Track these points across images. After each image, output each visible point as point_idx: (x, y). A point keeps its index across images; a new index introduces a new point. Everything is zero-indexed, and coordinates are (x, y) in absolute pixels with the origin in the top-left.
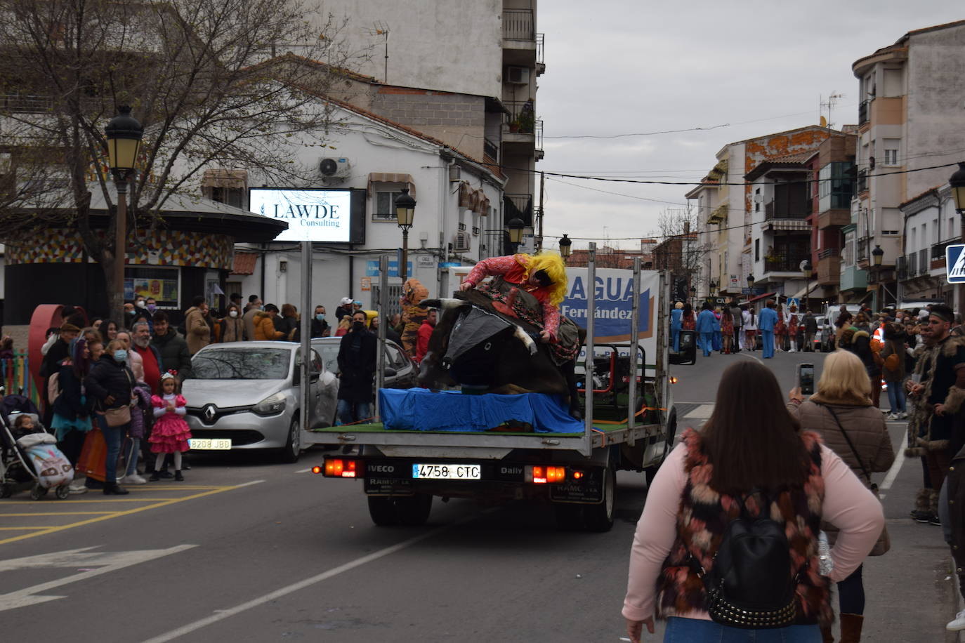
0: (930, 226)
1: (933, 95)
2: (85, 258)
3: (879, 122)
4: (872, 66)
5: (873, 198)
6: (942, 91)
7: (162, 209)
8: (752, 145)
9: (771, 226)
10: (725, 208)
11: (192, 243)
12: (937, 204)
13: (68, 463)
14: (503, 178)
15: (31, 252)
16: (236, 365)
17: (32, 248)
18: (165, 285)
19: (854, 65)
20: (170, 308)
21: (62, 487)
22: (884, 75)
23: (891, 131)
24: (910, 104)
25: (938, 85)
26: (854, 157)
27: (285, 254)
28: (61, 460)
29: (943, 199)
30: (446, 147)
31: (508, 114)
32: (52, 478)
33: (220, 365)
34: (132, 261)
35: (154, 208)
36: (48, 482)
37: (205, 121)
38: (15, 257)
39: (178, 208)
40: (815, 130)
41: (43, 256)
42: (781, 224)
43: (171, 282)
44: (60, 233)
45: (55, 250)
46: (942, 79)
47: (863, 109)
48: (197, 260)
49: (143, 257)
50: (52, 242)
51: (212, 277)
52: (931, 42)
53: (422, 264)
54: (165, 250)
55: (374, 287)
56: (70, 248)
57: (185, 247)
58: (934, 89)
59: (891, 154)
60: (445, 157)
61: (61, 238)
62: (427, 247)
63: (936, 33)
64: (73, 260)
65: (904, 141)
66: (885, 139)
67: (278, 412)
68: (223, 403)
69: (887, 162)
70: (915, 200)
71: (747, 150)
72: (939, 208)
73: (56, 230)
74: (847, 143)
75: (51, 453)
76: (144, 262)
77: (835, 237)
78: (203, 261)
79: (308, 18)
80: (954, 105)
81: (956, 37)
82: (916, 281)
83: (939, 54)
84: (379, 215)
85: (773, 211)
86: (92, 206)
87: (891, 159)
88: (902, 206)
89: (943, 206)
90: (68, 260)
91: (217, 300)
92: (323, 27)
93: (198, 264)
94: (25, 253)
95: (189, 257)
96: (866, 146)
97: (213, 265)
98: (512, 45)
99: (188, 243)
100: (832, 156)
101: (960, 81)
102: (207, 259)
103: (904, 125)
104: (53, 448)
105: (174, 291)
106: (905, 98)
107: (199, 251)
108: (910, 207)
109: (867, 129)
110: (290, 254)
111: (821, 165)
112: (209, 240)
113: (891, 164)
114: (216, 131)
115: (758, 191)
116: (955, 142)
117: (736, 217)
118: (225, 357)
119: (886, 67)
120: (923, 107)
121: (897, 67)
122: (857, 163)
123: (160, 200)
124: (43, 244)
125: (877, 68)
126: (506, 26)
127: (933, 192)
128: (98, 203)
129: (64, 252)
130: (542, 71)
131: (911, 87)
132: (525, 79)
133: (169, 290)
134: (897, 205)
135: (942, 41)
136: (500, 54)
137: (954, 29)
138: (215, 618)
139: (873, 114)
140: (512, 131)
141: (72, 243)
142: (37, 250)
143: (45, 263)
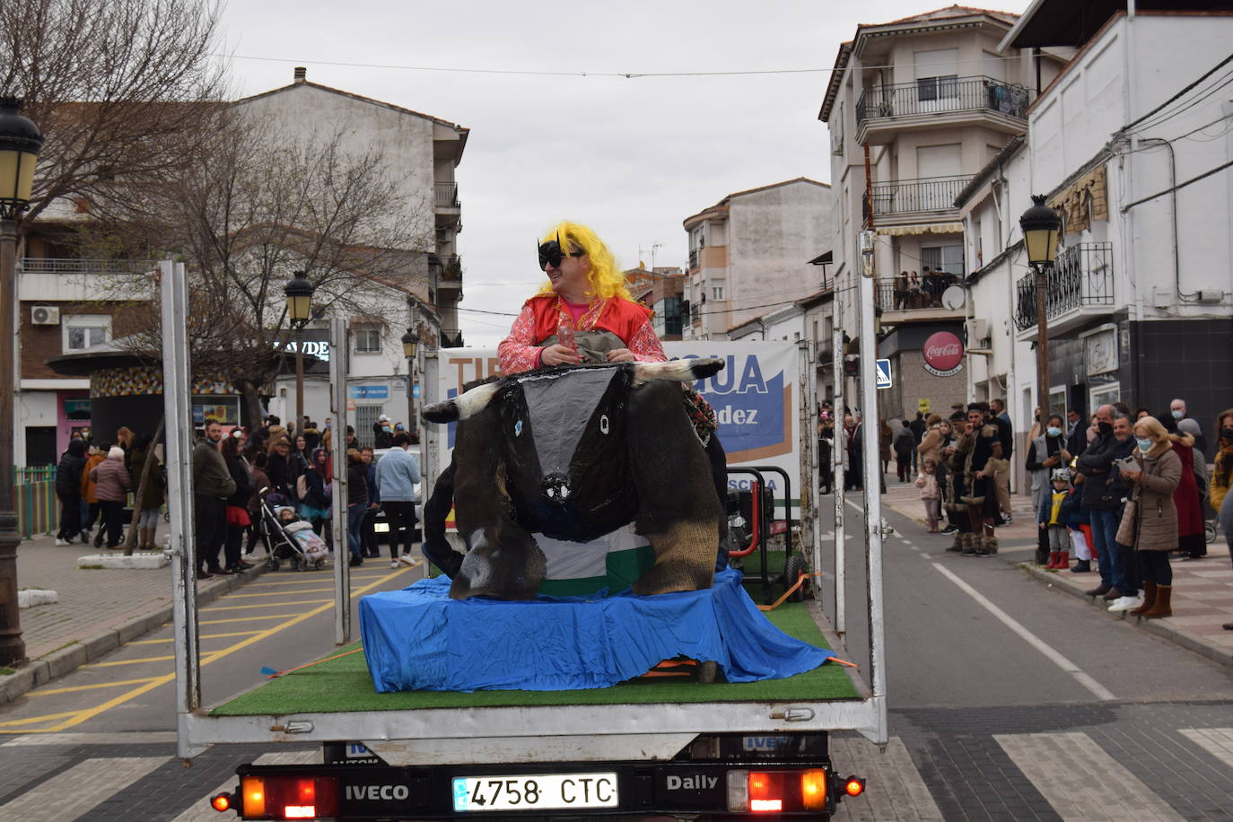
1: (750, 246)
3: (707, 266)
4: (701, 221)
5: (704, 326)
6: (756, 241)
12: (761, 329)
14: (440, 317)
15: (118, 386)
17: (118, 383)
18: (227, 410)
19: (684, 222)
21: (320, 561)
22: (711, 229)
23: (717, 272)
24: (732, 251)
25: (753, 236)
26: (682, 294)
27: (284, 382)
28: (318, 541)
29: (766, 326)
30: (411, 294)
31: (442, 265)
32: (312, 555)
34: (203, 392)
38: (103, 391)
40: (637, 272)
41: (129, 390)
43: (232, 407)
44: (143, 370)
45: (138, 384)
46: (756, 232)
47: (693, 255)
49: (212, 388)
50: (136, 378)
52: (746, 203)
53: (396, 387)
54: (228, 382)
55: (358, 408)
56: (152, 382)
59: (718, 290)
60: (411, 302)
61: (144, 375)
62: (399, 374)
63: (750, 195)
64: (154, 392)
65: (728, 280)
66: (713, 279)
69: (715, 297)
70: (741, 327)
72: (763, 332)
73: (139, 368)
74: (677, 283)
75: (310, 536)
76: (213, 392)
80: (765, 252)
81: (765, 198)
83: (753, 212)
84: (359, 349)
87: (718, 297)
88: (730, 331)
89: (766, 331)
90: (150, 392)
94: (113, 387)
96: (697, 285)
98: (442, 211)
100: (665, 293)
101: (770, 233)
103: (728, 269)
104: (311, 532)
105: (235, 415)
106: (727, 248)
108: (736, 333)
109: (698, 272)
110: (289, 382)
111: (654, 300)
113: (718, 299)
116: (767, 281)
119: (712, 222)
120: (742, 253)
121: (720, 222)
122: (686, 297)
124: (129, 380)
125: (704, 223)
126: (438, 194)
127: (758, 320)
129: (146, 386)
130: (461, 230)
131: (732, 238)
132: (448, 237)
133: (232, 413)
134: (726, 331)
135: (755, 201)
136: (433, 219)
137: (764, 192)
139: (702, 259)
140: (444, 280)
141: (153, 378)
142: (123, 384)
143: (131, 395)
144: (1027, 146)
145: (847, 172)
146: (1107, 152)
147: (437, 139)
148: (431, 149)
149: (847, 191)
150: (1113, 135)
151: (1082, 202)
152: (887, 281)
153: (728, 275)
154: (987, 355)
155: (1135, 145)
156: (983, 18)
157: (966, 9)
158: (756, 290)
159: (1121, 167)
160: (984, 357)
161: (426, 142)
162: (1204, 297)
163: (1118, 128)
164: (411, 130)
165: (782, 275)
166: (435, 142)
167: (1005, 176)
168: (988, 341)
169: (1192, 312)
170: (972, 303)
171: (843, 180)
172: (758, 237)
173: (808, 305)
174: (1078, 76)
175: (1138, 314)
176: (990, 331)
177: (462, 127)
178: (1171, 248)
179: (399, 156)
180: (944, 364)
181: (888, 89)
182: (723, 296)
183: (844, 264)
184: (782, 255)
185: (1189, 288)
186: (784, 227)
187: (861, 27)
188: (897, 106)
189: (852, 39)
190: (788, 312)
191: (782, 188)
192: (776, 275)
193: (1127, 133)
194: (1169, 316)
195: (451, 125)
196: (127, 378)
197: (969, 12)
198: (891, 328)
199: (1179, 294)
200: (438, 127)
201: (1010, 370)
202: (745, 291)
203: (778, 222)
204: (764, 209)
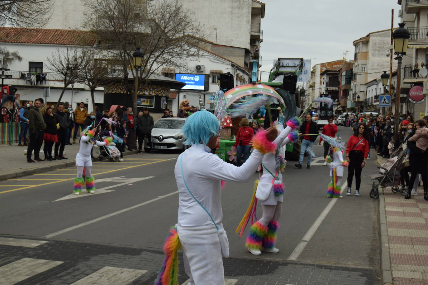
0: (374, 90)
1: (377, 52)
2: (127, 92)
3: (360, 59)
4: (359, 42)
5: (357, 81)
6: (379, 51)
7: (149, 78)
8: (323, 65)
9: (327, 89)
10: (314, 83)
11: (158, 89)
13: (119, 151)
14: (249, 72)
16: (169, 124)
17: (112, 89)
19: (353, 42)
20: (151, 107)
21: (117, 158)
22: (362, 45)
23: (363, 62)
24: (370, 54)
26: (352, 69)
28: (116, 150)
29: (378, 82)
30: (233, 63)
31: (252, 54)
32: (114, 155)
33: (164, 124)
34: (141, 93)
35: (147, 78)
36: (113, 156)
37: (162, 53)
38: (107, 91)
39: (154, 78)
41: (115, 91)
42: (330, 88)
43: (151, 100)
44: (120, 85)
45: (118, 90)
46: (379, 47)
47: (356, 55)
48: (159, 94)
49: (144, 92)
50: (118, 87)
51: (163, 99)
52: (376, 36)
54: (150, 90)
56: (123, 89)
57: (156, 90)
58: (377, 50)
59: (363, 68)
60: (233, 66)
61: (120, 86)
63: (378, 33)
64: (123, 93)
65: (367, 65)
66: (362, 64)
67: (181, 138)
68: (165, 135)
69: (362, 71)
70: (370, 82)
71: (321, 66)
72: (377, 85)
73: (119, 84)
74: (351, 65)
75: (114, 148)
76: (144, 94)
77: (346, 93)
78: (161, 94)
79: (193, 23)
80: (382, 55)
82: (369, 106)
83: (379, 40)
84: (213, 82)
85: (328, 85)
86: (129, 77)
87: (363, 70)
88: (366, 84)
90: (122, 93)
91: (165, 105)
92: (198, 26)
93: (160, 95)
94: (110, 90)
95: (157, 93)
96: (356, 66)
97: (164, 95)
98: (253, 34)
99: (157, 89)
100: (346, 69)
101: (384, 48)
102: (162, 93)
103: (368, 60)
104: (114, 147)
105: (153, 103)
106: (368, 52)
107: (160, 91)
108: (368, 84)
109: (357, 61)
110: (187, 92)
111: (343, 71)
112: (163, 88)
113: (363, 72)
114: (166, 56)
115: (324, 79)
116: (382, 66)
117: (317, 86)
118: (166, 122)
119: (363, 43)
120: (374, 55)
121: (366, 43)
122: (353, 71)
123: (149, 75)
125: (361, 44)
126: (252, 28)
127: (375, 80)
128: (130, 76)
129: (121, 90)
130: (262, 41)
131: (370, 49)
132: (257, 44)
133: (151, 102)
134: (365, 83)
135: (380, 36)
136: (250, 36)
137: (383, 32)
138: (158, 199)
139: (358, 57)
140: (253, 59)
141: (123, 88)
142: (113, 89)
143: (116, 93)
147: (253, 7)
148: (251, 11)
153: (367, 63)
158: (378, 69)
161: (249, 8)
164: (244, 3)
165: (388, 64)
166: (252, 8)
172: (380, 49)
177: (263, 3)
179: (239, 13)
180: (416, 99)
182: (365, 70)
191: (390, 31)
192: (386, 64)
195: (258, 2)
196: (115, 87)
198: (413, 84)
200: (254, 3)
202: (373, 69)
204: (383, 39)
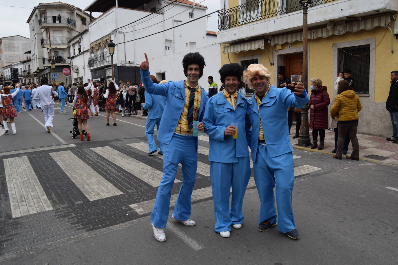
144: (88, 31)
145: (35, 34)
146: (112, 33)
149: (35, 38)
150: (113, 30)
151: (105, 43)
152: (47, 58)
153: (2, 55)
154: (77, 73)
155: (118, 32)
156: (67, 5)
157: (62, 3)
158: (9, 59)
159: (115, 37)
160: (76, 73)
162: (130, 62)
163: (114, 29)
165: (15, 56)
167: (82, 37)
168: (78, 70)
169: (128, 65)
170: (73, 62)
171: (34, 36)
172: (9, 47)
173: (24, 62)
174: (103, 18)
175: (119, 65)
176: (78, 68)
178: (124, 53)
180: (66, 74)
181: (46, 18)
182: (1, 59)
183: (35, 54)
184: (15, 52)
185: (128, 60)
186: (15, 45)
187: (40, 4)
188: (48, 21)
189: (38, 6)
190: (19, 64)
191: (14, 37)
192: (13, 56)
193: (116, 30)
194: (124, 65)
197: (62, 4)
199: (126, 62)
201: (84, 75)
202: (6, 59)
203: (14, 44)
204: (10, 41)
